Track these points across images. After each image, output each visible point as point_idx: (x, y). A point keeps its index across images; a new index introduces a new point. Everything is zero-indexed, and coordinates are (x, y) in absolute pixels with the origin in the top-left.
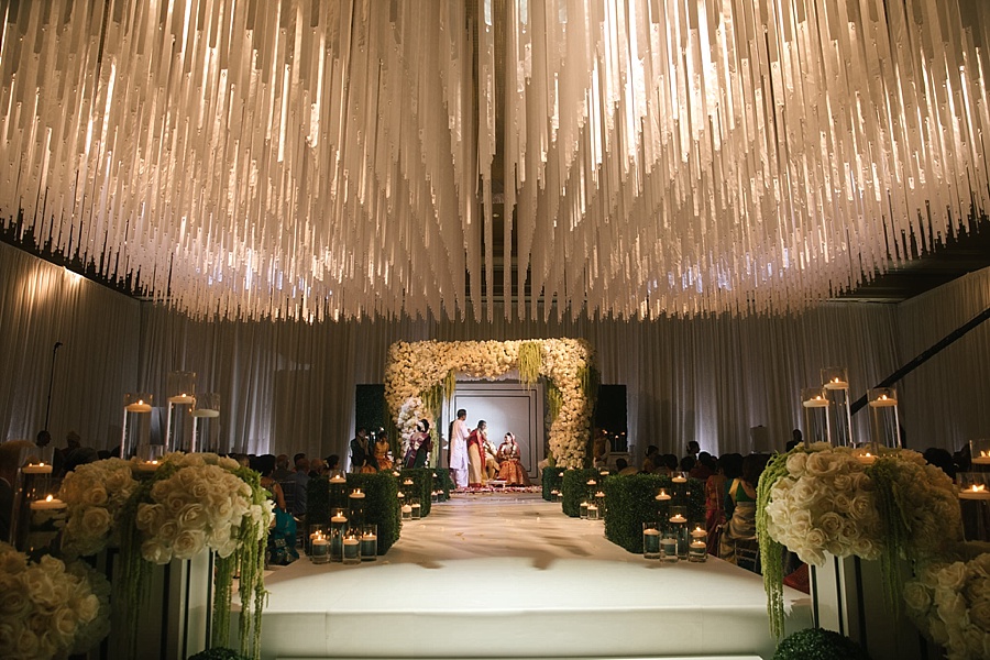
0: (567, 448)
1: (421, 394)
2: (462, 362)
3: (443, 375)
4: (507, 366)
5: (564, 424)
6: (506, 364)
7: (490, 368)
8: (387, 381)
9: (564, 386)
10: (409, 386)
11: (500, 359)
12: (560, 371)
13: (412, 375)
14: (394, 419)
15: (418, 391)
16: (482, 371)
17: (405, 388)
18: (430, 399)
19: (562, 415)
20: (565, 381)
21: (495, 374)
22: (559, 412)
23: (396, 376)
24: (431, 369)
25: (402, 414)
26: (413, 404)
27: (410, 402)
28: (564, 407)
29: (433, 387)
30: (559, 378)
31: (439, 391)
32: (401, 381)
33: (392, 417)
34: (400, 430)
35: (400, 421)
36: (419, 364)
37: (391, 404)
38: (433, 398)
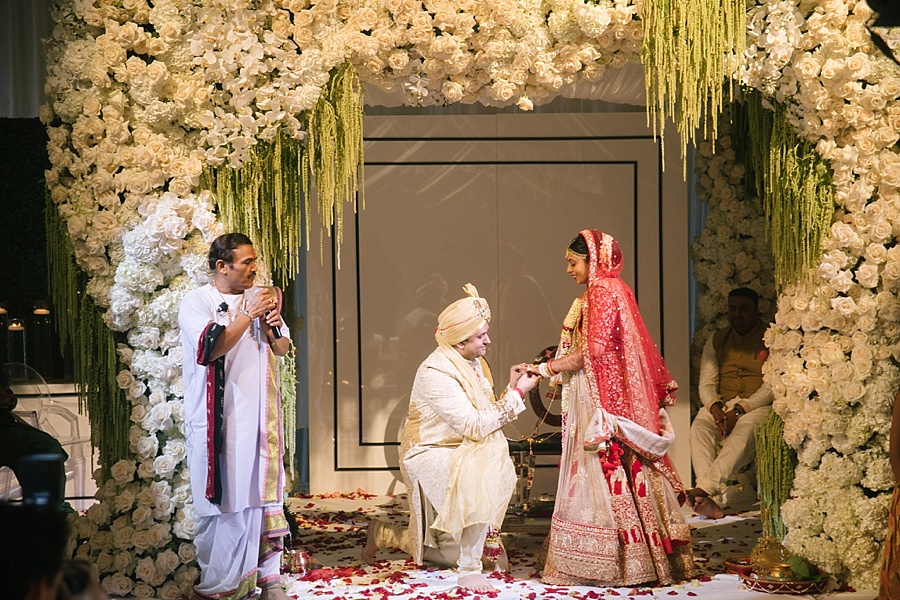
0: (855, 407)
1: (208, 179)
2: (387, 35)
3: (307, 95)
4: (589, 51)
5: (844, 306)
6: (581, 38)
7: (510, 60)
8: (57, 122)
9: (844, 134)
10: (151, 145)
11: (559, 19)
12: (832, 67)
13: (164, 93)
14: (94, 288)
15: (191, 166)
16: (476, 72)
17: (138, 151)
18: (250, 197)
19: (832, 265)
20: (853, 114)
21: (531, 83)
22: (817, 253)
23: (91, 100)
24: (252, 65)
25: (128, 270)
26: (175, 226)
27: (162, 216)
28: (839, 229)
29: (263, 148)
30: (821, 98)
31: (290, 161)
32: (115, 123)
33: (83, 278)
34: (122, 337)
35: (119, 300)
36: (195, 44)
37: (75, 225)
38: (267, 196)
